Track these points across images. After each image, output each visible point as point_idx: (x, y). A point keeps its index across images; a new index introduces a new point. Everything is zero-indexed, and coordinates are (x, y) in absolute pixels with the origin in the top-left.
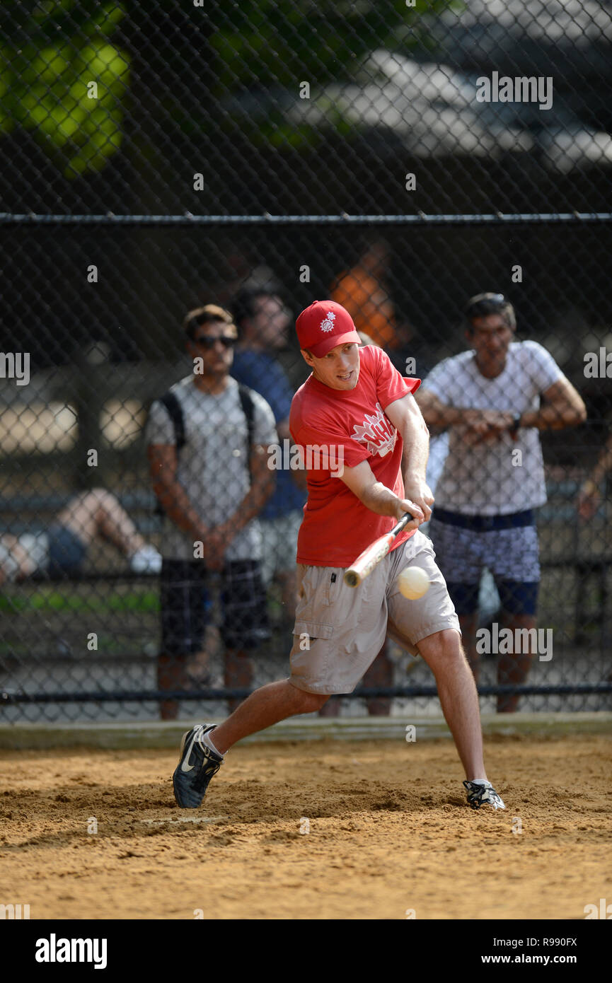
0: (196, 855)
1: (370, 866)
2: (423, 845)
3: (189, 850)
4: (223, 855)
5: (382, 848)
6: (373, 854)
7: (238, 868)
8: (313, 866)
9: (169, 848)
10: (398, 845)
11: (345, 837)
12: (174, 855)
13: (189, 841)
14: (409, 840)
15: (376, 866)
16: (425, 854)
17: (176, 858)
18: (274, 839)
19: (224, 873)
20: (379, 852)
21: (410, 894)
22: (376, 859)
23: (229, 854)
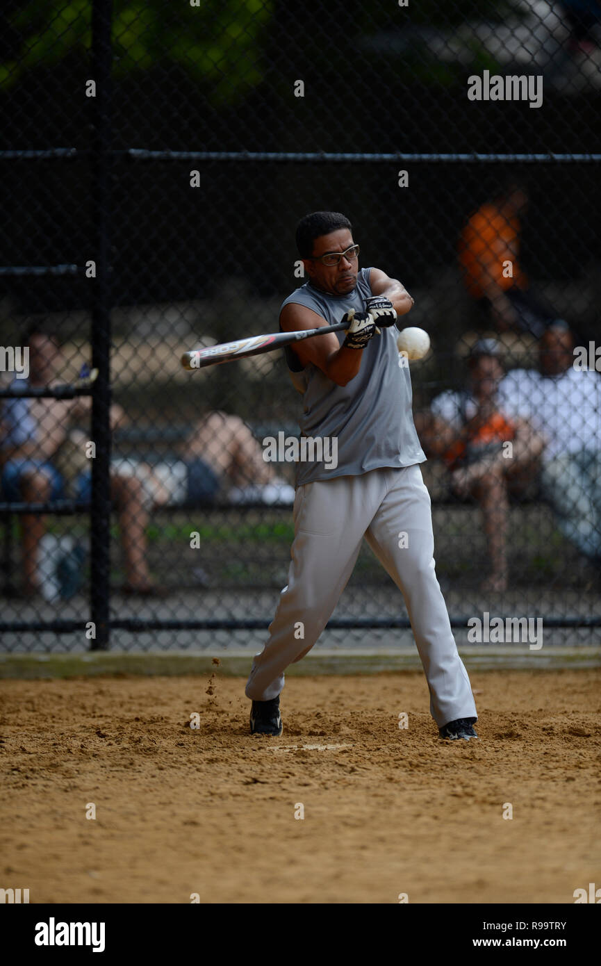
0: (319, 782)
1: (489, 795)
2: (543, 774)
3: (313, 777)
4: (346, 782)
5: (502, 777)
6: (492, 783)
7: (360, 796)
8: (434, 794)
9: (294, 775)
10: (518, 774)
11: (467, 766)
12: (298, 782)
13: (313, 768)
14: (529, 770)
15: (495, 795)
16: (544, 783)
17: (300, 785)
18: (397, 767)
19: (346, 800)
20: (498, 780)
21: (528, 822)
22: (496, 787)
23: (352, 782)
